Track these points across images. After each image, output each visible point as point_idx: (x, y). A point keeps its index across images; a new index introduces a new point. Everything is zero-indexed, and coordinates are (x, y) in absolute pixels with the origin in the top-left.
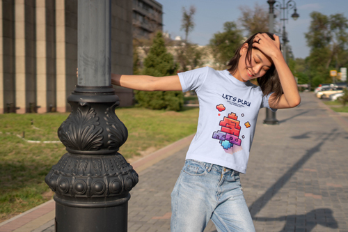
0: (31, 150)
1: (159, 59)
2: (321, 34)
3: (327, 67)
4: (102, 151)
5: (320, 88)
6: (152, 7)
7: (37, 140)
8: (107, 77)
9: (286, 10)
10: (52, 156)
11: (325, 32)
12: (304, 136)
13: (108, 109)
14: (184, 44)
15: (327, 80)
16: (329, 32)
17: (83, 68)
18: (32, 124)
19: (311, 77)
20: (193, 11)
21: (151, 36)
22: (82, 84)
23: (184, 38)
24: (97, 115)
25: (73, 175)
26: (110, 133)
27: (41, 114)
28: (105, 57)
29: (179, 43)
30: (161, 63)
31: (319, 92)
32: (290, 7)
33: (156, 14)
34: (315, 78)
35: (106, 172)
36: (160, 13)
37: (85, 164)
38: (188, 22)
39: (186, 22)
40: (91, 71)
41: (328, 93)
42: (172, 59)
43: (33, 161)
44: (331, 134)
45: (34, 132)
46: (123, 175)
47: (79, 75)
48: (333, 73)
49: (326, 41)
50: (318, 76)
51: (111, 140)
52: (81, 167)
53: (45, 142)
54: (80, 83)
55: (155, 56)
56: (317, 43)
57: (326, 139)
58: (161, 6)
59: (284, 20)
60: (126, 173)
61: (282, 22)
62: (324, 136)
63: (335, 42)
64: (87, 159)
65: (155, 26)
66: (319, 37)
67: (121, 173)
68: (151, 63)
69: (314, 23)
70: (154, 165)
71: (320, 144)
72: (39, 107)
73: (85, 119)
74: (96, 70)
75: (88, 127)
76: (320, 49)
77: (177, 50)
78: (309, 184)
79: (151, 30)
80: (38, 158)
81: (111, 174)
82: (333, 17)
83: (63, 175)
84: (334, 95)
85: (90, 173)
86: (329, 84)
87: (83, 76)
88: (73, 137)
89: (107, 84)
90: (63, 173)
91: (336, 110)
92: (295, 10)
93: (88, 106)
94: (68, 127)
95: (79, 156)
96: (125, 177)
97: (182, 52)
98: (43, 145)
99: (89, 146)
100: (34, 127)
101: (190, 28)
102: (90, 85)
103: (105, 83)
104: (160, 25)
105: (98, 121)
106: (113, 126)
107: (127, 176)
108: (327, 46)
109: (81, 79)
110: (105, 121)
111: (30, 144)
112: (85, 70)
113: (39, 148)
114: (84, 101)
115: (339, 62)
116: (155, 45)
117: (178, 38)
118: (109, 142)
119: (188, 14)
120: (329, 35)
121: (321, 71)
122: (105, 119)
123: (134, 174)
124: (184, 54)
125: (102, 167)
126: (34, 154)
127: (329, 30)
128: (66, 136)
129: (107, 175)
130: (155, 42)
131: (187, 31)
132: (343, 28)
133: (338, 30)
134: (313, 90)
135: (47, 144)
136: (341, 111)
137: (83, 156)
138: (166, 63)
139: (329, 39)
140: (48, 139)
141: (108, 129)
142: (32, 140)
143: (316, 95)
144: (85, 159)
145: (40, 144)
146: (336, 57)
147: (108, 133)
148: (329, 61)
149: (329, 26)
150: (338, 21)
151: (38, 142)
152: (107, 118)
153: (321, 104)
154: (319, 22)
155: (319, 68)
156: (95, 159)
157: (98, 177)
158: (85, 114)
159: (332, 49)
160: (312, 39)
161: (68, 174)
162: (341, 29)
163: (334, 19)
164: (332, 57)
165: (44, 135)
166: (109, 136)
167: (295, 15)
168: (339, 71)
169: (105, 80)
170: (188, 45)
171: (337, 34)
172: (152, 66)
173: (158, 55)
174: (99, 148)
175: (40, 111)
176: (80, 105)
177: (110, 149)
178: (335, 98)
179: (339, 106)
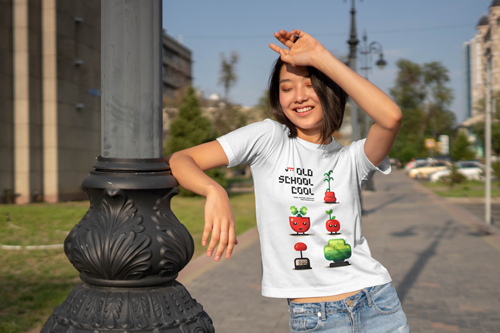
0: (7, 261)
1: (190, 125)
2: (412, 90)
3: (421, 134)
4: (149, 280)
5: (413, 164)
6: (176, 54)
7: (15, 244)
8: (156, 141)
9: (369, 56)
10: (39, 269)
11: (417, 87)
12: (407, 233)
13: (158, 202)
14: (222, 104)
15: (421, 153)
16: (423, 87)
17: (111, 126)
18: (8, 220)
19: (399, 149)
20: (235, 59)
21: (177, 93)
22: (111, 155)
23: (223, 95)
24: (139, 213)
25: (94, 327)
26: (165, 245)
27: (21, 206)
28: (152, 105)
29: (216, 104)
30: (194, 130)
31: (413, 170)
32: (373, 51)
33: (183, 63)
34: (404, 151)
35: (158, 319)
36: (189, 61)
37: (117, 305)
38: (228, 74)
39: (225, 74)
40: (126, 131)
41: (425, 170)
42: (209, 124)
43: (11, 278)
44: (445, 229)
45: (11, 232)
46: (188, 324)
47: (105, 139)
48: (430, 143)
49: (418, 99)
50: (409, 147)
51: (165, 258)
52: (111, 310)
53: (29, 247)
54: (107, 153)
55: (185, 121)
56: (407, 101)
57: (440, 236)
58: (189, 52)
59: (366, 69)
60: (193, 321)
61: (364, 71)
62: (437, 233)
63: (430, 100)
64: (121, 295)
65: (182, 80)
66: (410, 93)
67: (184, 321)
68: (179, 130)
69: (401, 74)
70: (195, 281)
71: (435, 245)
72: (18, 195)
73: (117, 220)
74: (136, 130)
75: (122, 235)
76: (410, 110)
77: (213, 113)
78: (433, 307)
79: (177, 85)
80: (18, 272)
81: (166, 324)
82: (427, 66)
83: (76, 327)
84: (434, 173)
85: (128, 322)
86: (425, 158)
87: (111, 141)
88: (94, 254)
89: (157, 156)
90: (75, 323)
91: (441, 195)
92: (381, 55)
93: (122, 197)
94: (85, 236)
95: (105, 290)
96: (193, 326)
97: (221, 116)
98: (25, 253)
99: (124, 271)
100: (12, 225)
101: (231, 82)
102: (125, 157)
103: (153, 153)
104: (189, 78)
105: (141, 223)
106: (169, 233)
107: (195, 325)
108: (420, 106)
109: (109, 147)
110: (154, 223)
111: (6, 252)
112: (115, 129)
113: (19, 256)
114: (115, 186)
115: (436, 128)
116: (184, 105)
117: (214, 97)
118: (162, 263)
119: (229, 62)
120: (423, 91)
121: (412, 140)
122: (154, 219)
123: (206, 319)
124: (224, 118)
125: (149, 310)
126: (12, 266)
127: (423, 84)
128: (81, 253)
129: (160, 325)
130: (185, 100)
131: (227, 86)
132: (442, 81)
133: (434, 84)
134: (402, 167)
135: (32, 251)
136: (450, 196)
137: (113, 290)
138: (200, 131)
139: (422, 96)
140: (32, 243)
141: (160, 239)
142: (9, 244)
143: (407, 174)
144: (117, 294)
145: (21, 251)
146: (433, 120)
147: (160, 246)
148: (424, 127)
149: (422, 79)
150: (434, 72)
151: (18, 247)
152: (158, 218)
153: (418, 186)
154: (409, 73)
155: (410, 136)
156: (136, 295)
157: (144, 329)
158: (116, 211)
159: (426, 111)
160: (400, 97)
161: (86, 325)
162: (438, 82)
163: (429, 69)
164: (427, 122)
165: (26, 237)
166: (162, 251)
167: (381, 63)
168: (437, 140)
169: (153, 148)
170: (229, 106)
171: (433, 89)
172: (181, 135)
173: (190, 119)
174: (144, 275)
175: (20, 201)
176: (107, 196)
177: (163, 276)
178: (435, 177)
179: (443, 189)
